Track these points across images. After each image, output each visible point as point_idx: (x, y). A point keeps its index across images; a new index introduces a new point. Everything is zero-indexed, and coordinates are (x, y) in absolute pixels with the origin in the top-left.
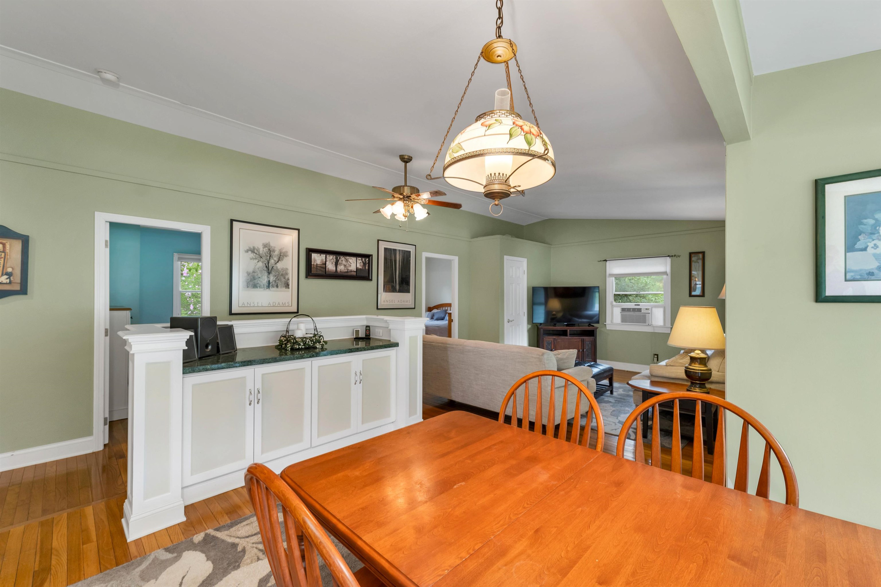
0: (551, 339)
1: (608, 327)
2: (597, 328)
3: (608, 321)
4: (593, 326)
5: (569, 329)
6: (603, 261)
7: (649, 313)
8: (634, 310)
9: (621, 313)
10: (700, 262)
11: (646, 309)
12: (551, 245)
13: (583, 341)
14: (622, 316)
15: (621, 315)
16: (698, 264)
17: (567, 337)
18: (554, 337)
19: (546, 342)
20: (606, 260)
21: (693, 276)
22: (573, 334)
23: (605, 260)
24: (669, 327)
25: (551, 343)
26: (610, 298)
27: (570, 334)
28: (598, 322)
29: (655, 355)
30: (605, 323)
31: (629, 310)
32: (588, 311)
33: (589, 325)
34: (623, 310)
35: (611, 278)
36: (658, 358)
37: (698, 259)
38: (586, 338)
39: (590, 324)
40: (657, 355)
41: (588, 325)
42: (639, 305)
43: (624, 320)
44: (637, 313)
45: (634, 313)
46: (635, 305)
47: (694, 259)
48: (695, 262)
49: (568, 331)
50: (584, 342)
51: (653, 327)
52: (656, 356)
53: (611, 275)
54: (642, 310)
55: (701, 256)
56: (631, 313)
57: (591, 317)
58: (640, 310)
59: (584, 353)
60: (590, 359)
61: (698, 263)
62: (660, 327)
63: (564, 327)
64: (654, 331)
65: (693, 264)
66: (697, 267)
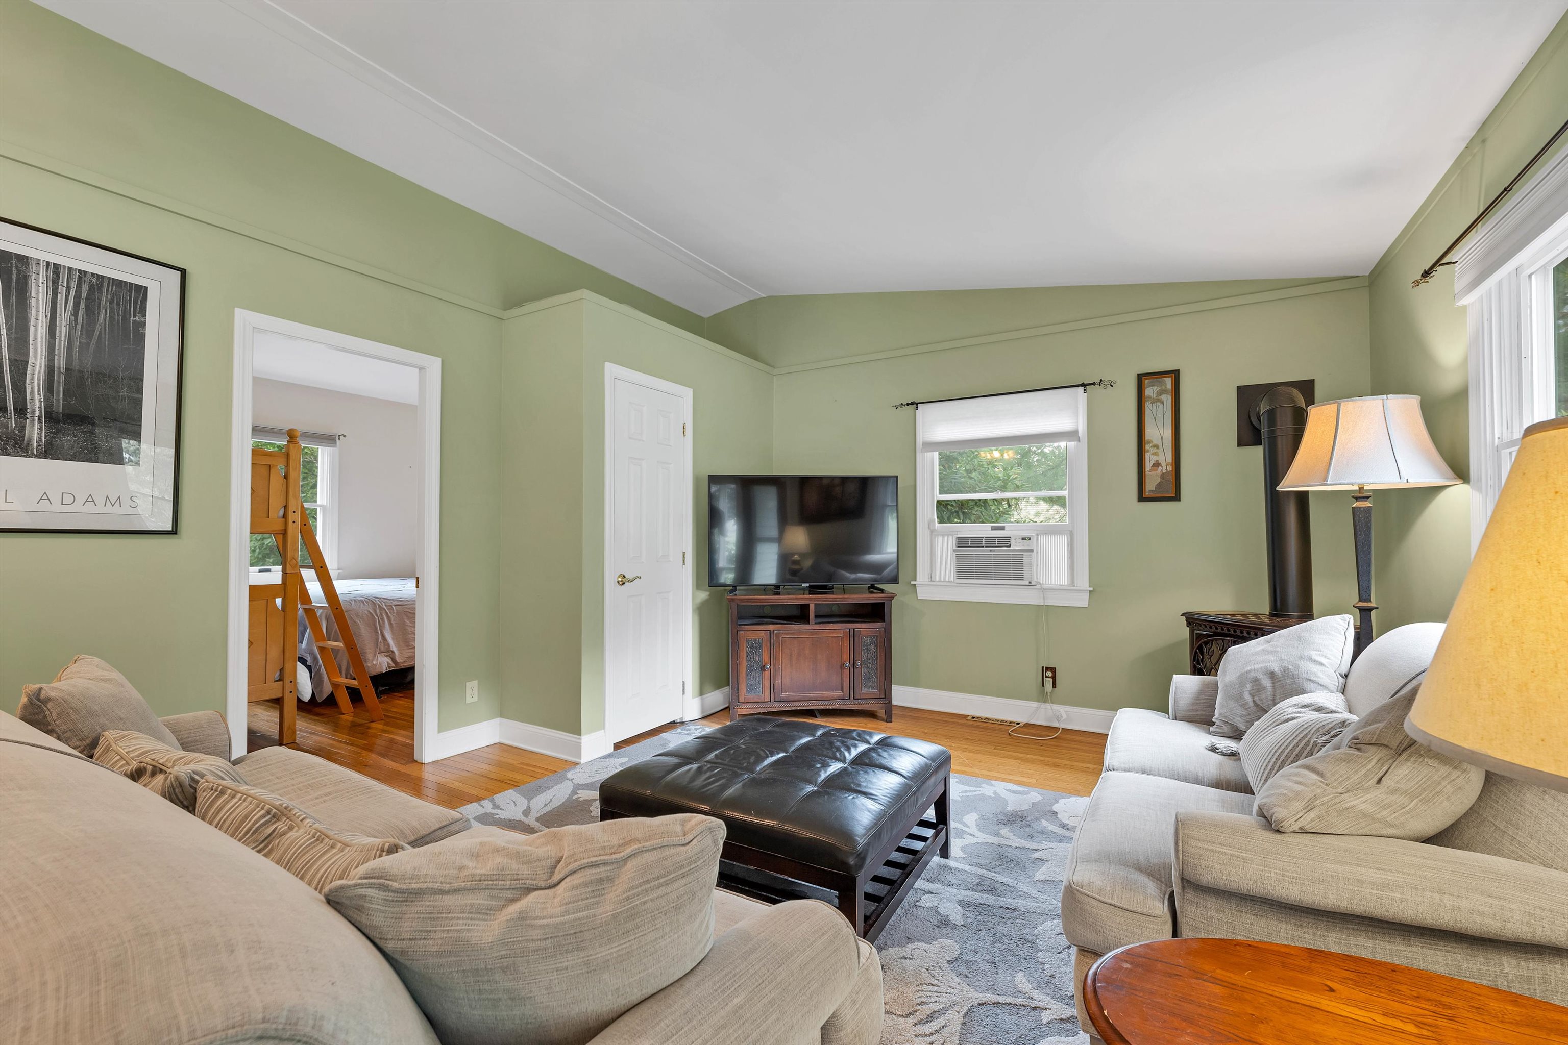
0: (762, 634)
1: (923, 593)
2: (892, 596)
3: (922, 577)
4: (882, 591)
5: (813, 602)
6: (908, 404)
7: (1032, 551)
8: (991, 542)
9: (954, 551)
10: (1168, 399)
11: (1023, 539)
12: (773, 367)
13: (853, 636)
14: (959, 559)
15: (957, 556)
16: (1161, 405)
17: (807, 627)
18: (771, 627)
19: (746, 644)
20: (915, 404)
21: (1149, 442)
22: (826, 616)
23: (912, 404)
24: (1087, 591)
25: (761, 645)
26: (926, 512)
27: (816, 617)
28: (895, 580)
29: (1047, 669)
30: (913, 583)
31: (976, 542)
32: (870, 554)
33: (872, 588)
34: (962, 542)
35: (929, 454)
36: (1054, 678)
37: (1160, 393)
38: (863, 627)
39: (872, 586)
40: (1053, 670)
41: (869, 588)
42: (1003, 528)
43: (965, 570)
44: (1002, 551)
45: (991, 551)
46: (994, 528)
47: (1149, 392)
48: (1154, 401)
49: (812, 607)
50: (856, 639)
51: (1043, 590)
52: (1049, 674)
53: (931, 446)
54: (1013, 542)
55: (1168, 382)
56: (984, 551)
57: (877, 568)
58: (1005, 541)
59: (856, 671)
60: (873, 688)
61: (1162, 403)
62: (1060, 590)
63: (805, 596)
64: (1044, 602)
65: (1148, 406)
66: (1160, 415)
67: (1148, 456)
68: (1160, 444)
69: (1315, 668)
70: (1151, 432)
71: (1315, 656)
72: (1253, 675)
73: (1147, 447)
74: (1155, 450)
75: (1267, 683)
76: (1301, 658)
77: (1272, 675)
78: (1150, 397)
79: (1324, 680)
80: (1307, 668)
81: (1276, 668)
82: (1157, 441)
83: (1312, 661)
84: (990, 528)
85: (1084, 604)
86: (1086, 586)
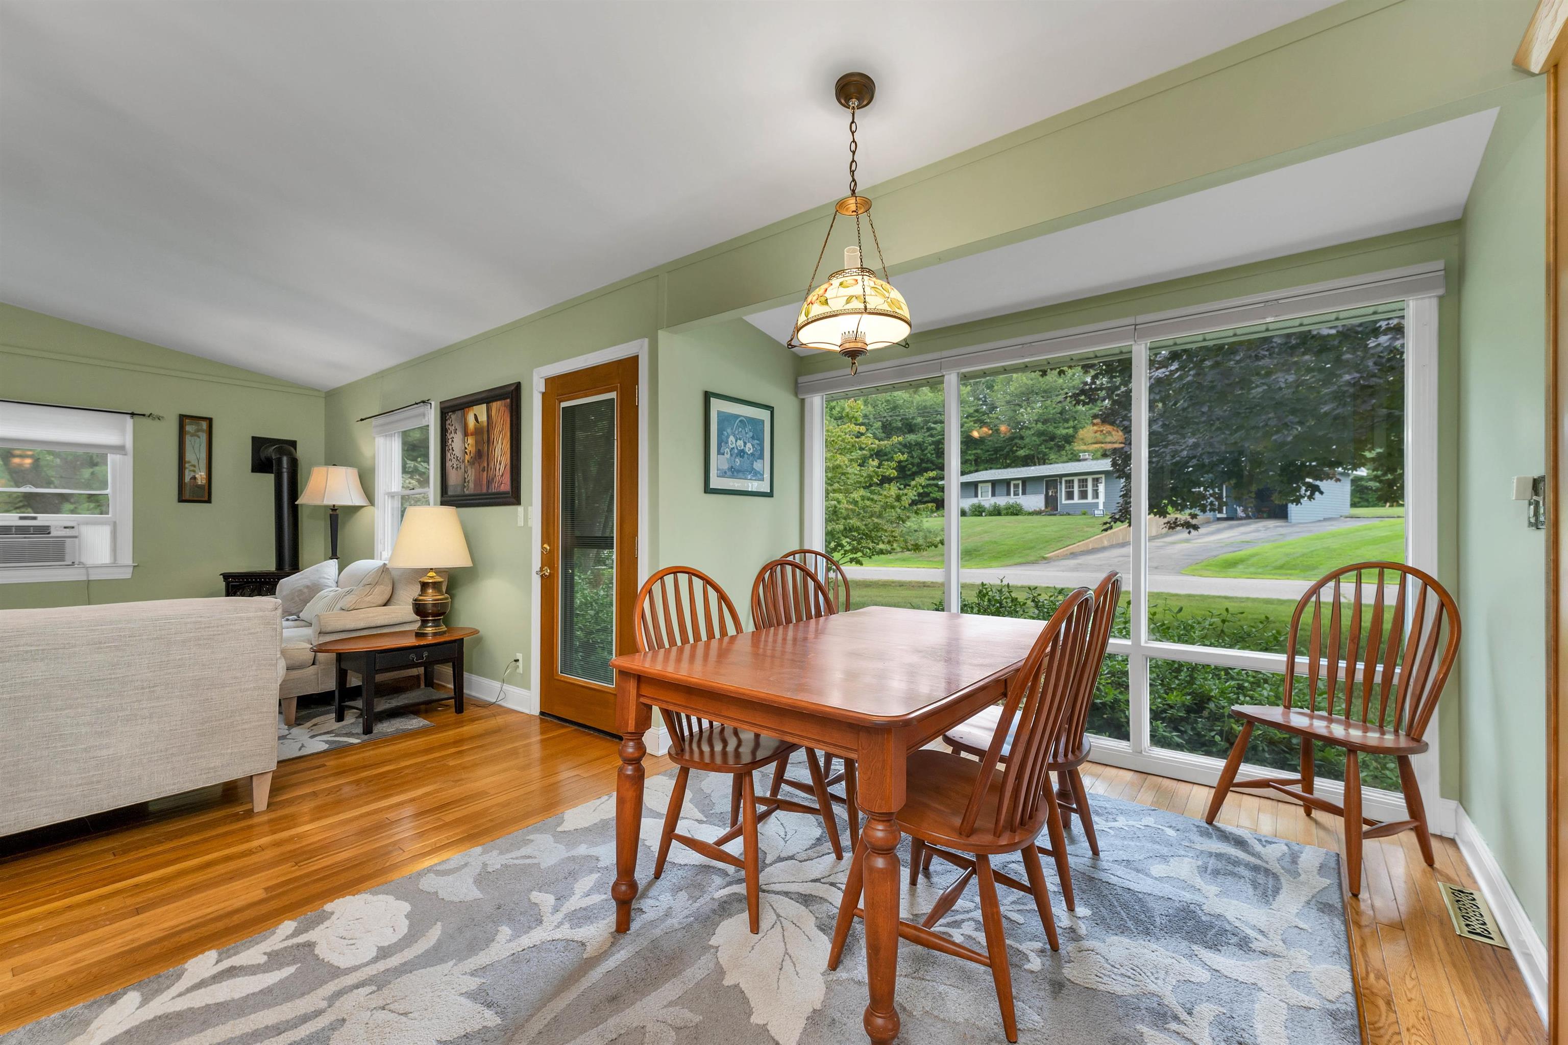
7: (73, 536)
10: (204, 437)
11: (63, 529)
16: (198, 439)
21: (189, 462)
24: (130, 566)
31: (4, 530)
37: (198, 431)
42: (42, 519)
46: (21, 518)
47: (189, 428)
48: (192, 435)
51: (87, 569)
54: (52, 531)
55: (204, 425)
58: (44, 531)
61: (199, 437)
62: (103, 567)
64: (88, 575)
65: (188, 439)
66: (197, 446)
67: (187, 472)
68: (197, 464)
69: (326, 581)
70: (189, 456)
71: (326, 576)
72: (299, 588)
73: (187, 465)
74: (192, 468)
75: (306, 590)
76: (320, 578)
77: (308, 587)
78: (189, 432)
79: (330, 584)
80: (322, 581)
81: (309, 584)
82: (194, 462)
83: (325, 578)
84: (17, 518)
85: (129, 576)
86: (129, 562)
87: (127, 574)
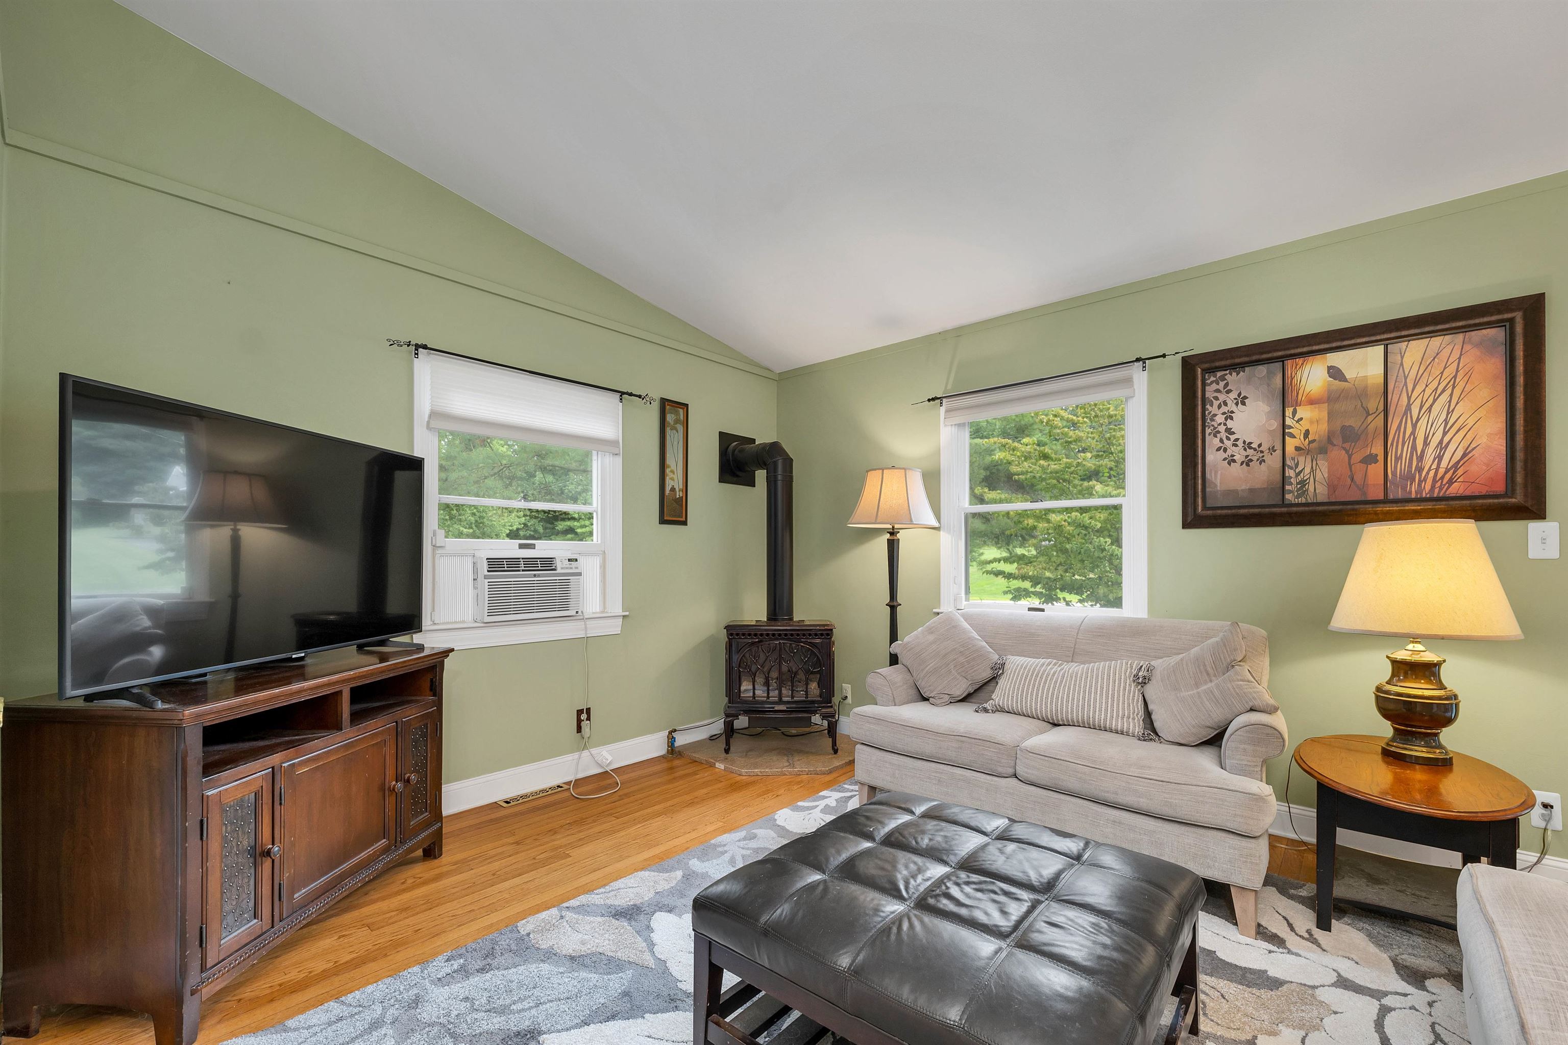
2: (447, 653)
5: (347, 685)
7: (580, 574)
8: (531, 564)
9: (485, 577)
11: (570, 560)
13: (400, 732)
14: (493, 588)
15: (490, 584)
17: (337, 737)
18: (273, 758)
24: (620, 616)
25: (256, 806)
29: (582, 711)
31: (513, 565)
34: (495, 564)
38: (413, 713)
40: (588, 711)
42: (532, 546)
43: (499, 604)
45: (533, 576)
46: (522, 546)
49: (346, 695)
51: (585, 620)
52: (584, 717)
54: (558, 564)
56: (525, 577)
58: (549, 563)
60: (422, 813)
62: (598, 617)
84: (517, 547)
85: (618, 631)
86: (619, 611)
87: (615, 627)
